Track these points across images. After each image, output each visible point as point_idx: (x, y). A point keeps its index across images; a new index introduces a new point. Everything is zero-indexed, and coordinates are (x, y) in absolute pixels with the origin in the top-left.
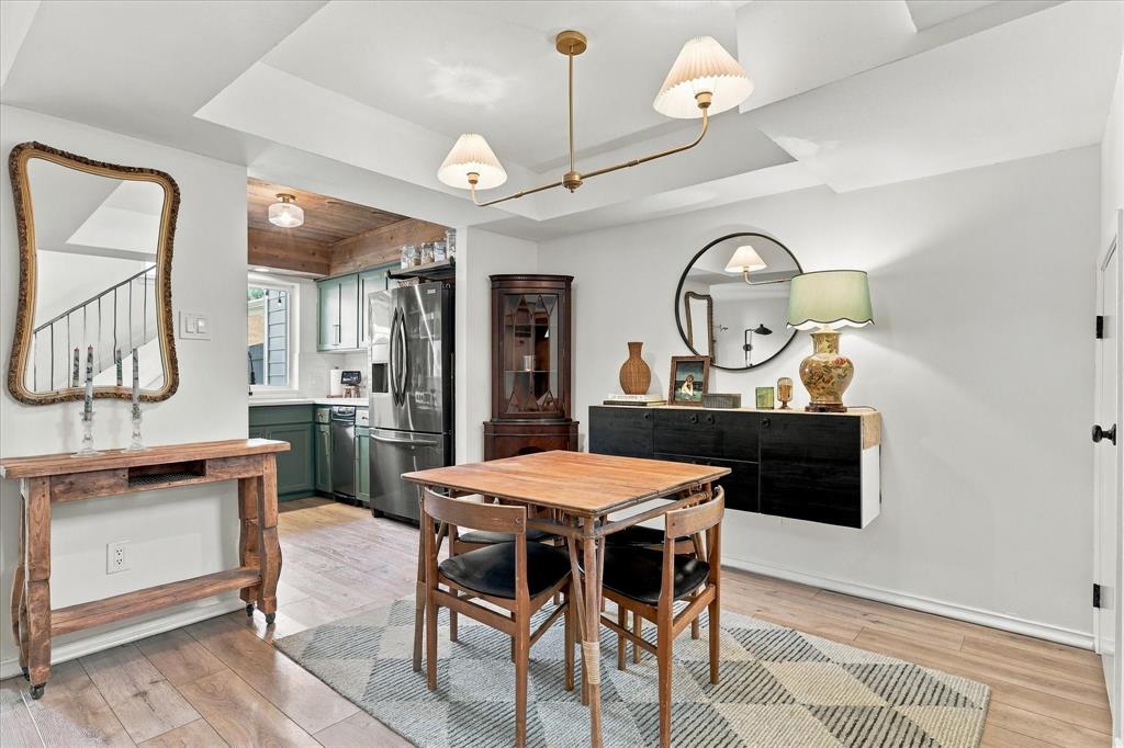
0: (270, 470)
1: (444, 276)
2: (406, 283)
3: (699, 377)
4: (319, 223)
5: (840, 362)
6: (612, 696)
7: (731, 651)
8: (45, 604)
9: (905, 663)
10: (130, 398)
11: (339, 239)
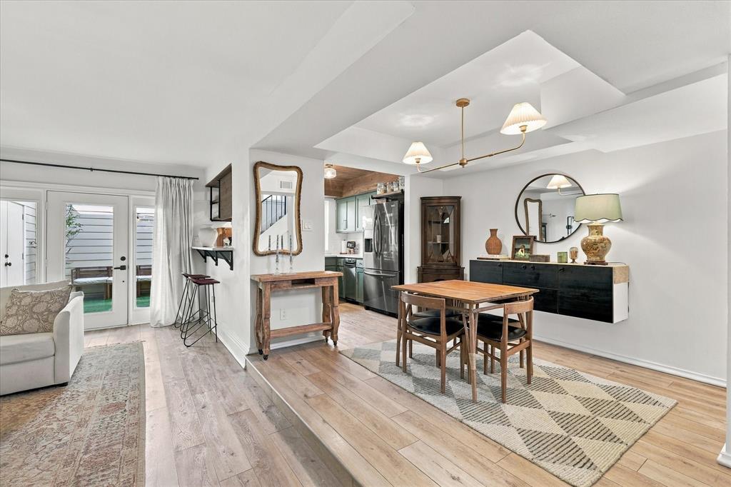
0: (336, 284)
1: (399, 198)
2: (380, 202)
3: (528, 246)
4: (340, 174)
5: (603, 240)
6: (482, 382)
7: (537, 372)
8: (269, 327)
9: (631, 388)
10: (288, 254)
11: (346, 180)
